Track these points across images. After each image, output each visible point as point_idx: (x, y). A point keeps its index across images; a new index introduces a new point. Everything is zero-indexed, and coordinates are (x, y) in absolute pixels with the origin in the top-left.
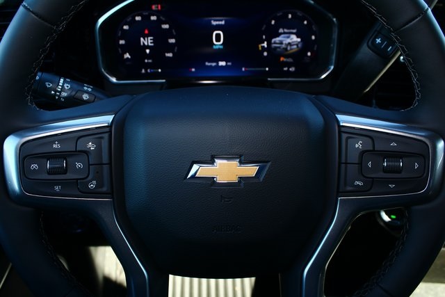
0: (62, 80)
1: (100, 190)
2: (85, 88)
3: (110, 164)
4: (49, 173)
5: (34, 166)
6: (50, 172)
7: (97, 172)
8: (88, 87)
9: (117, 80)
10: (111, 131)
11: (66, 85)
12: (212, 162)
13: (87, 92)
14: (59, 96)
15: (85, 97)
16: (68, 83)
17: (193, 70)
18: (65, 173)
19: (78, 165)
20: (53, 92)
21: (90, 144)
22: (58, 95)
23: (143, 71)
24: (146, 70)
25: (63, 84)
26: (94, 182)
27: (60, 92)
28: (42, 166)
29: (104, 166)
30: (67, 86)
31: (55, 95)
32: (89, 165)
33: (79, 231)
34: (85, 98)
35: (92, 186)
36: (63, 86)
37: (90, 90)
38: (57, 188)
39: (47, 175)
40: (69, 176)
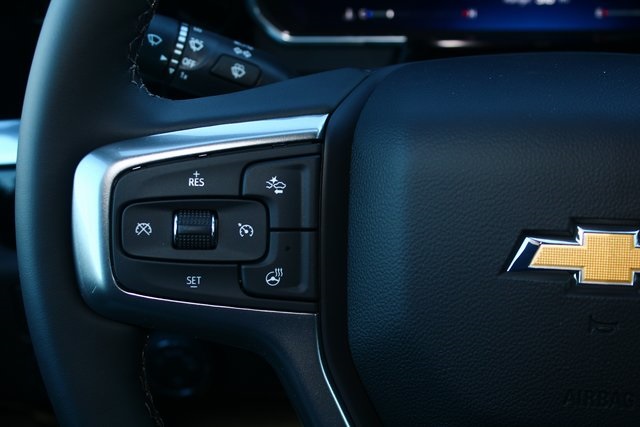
0: (184, 31)
1: (290, 291)
2: (238, 51)
3: (315, 229)
4: (175, 246)
5: (144, 227)
6: (179, 243)
7: (288, 248)
8: (244, 49)
9: (291, 34)
10: (320, 153)
11: (193, 42)
12: (571, 236)
13: (240, 60)
14: (176, 67)
15: (237, 71)
16: (198, 36)
17: (472, 13)
18: (213, 247)
19: (245, 229)
20: (163, 58)
21: (274, 180)
22: (173, 66)
23: (349, 15)
24: (356, 13)
25: (188, 38)
26: (279, 271)
27: (180, 58)
28: (161, 229)
29: (303, 233)
30: (196, 44)
31: (168, 64)
32: (269, 230)
33: (187, 392)
34: (236, 75)
35: (273, 280)
36: (186, 44)
37: (247, 55)
38: (191, 281)
39: (170, 248)
40: (220, 253)
